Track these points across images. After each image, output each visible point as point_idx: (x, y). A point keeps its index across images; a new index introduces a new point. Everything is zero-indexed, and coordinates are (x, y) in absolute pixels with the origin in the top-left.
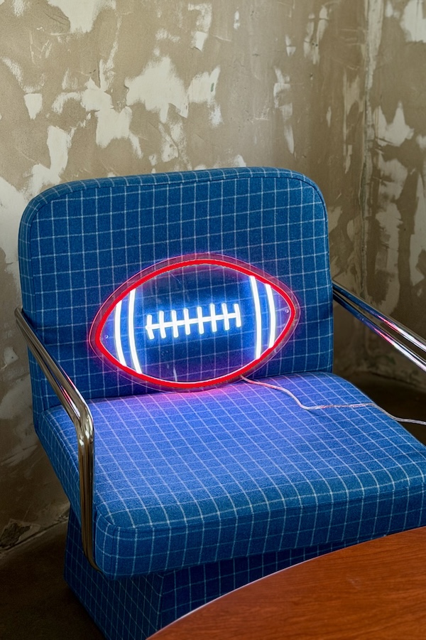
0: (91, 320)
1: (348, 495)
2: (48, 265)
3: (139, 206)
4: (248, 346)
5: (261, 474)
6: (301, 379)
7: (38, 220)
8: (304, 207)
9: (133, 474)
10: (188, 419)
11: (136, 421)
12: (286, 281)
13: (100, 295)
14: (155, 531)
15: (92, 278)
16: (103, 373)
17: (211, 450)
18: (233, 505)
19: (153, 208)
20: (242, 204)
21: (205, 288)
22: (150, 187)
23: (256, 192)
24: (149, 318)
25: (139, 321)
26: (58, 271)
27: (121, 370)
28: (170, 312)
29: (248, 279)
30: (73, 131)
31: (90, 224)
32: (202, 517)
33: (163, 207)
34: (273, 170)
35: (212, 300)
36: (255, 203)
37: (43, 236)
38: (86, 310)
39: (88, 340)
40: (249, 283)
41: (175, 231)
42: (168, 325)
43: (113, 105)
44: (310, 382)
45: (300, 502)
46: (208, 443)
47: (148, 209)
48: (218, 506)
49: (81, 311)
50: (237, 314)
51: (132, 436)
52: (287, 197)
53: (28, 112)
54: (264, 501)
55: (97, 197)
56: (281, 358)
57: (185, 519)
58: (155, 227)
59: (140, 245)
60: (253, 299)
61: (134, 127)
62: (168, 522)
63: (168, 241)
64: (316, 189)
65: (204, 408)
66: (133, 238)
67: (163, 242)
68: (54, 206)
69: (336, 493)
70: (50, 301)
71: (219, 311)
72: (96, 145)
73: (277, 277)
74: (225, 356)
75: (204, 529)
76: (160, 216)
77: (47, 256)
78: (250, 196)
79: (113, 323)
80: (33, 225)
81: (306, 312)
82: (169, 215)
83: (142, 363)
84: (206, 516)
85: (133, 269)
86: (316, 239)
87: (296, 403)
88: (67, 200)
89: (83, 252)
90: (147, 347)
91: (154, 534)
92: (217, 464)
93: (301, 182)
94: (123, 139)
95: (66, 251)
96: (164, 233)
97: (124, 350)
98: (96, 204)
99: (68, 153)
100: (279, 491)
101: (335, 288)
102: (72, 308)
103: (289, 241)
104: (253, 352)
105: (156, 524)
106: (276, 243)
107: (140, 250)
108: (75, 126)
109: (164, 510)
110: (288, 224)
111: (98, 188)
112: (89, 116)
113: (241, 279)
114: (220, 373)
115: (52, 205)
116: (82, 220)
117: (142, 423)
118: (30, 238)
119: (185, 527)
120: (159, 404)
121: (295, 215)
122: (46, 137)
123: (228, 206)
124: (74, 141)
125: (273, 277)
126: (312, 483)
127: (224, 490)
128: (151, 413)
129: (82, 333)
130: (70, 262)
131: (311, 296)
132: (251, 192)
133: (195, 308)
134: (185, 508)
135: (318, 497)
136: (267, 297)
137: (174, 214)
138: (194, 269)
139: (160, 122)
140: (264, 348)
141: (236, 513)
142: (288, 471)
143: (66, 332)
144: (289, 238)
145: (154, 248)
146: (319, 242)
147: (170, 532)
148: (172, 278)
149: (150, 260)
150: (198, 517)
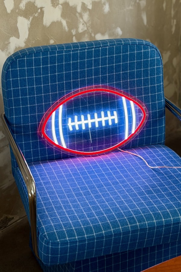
0: (39, 121)
1: (172, 221)
2: (16, 93)
3: (64, 61)
4: (121, 132)
5: (126, 208)
6: (149, 150)
7: (10, 70)
8: (150, 60)
9: (59, 208)
10: (89, 174)
11: (63, 175)
12: (141, 99)
13: (44, 108)
14: (70, 242)
15: (39, 100)
16: (46, 148)
17: (101, 193)
18: (111, 227)
19: (71, 62)
20: (118, 59)
21: (99, 103)
22: (70, 51)
23: (125, 53)
24: (70, 119)
25: (65, 122)
26: (22, 96)
27: (55, 146)
28: (80, 116)
29: (121, 98)
30: (31, 19)
31: (38, 71)
32: (95, 234)
33: (76, 61)
34: (135, 40)
35: (102, 109)
36: (125, 58)
37: (13, 78)
38: (37, 116)
39: (38, 132)
40: (122, 101)
41: (83, 74)
42: (80, 123)
43: (52, 4)
44: (153, 151)
45: (147, 225)
46: (99, 188)
47: (69, 62)
48: (103, 228)
49: (34, 117)
50: (116, 117)
51: (60, 184)
52: (142, 55)
53: (6, 10)
54: (128, 225)
55: (41, 57)
56: (138, 138)
57: (86, 236)
58: (73, 72)
59: (65, 82)
60: (124, 109)
61: (63, 15)
62: (77, 237)
63: (79, 79)
64: (157, 50)
65: (98, 167)
66: (61, 78)
67: (76, 80)
68: (18, 62)
69: (166, 219)
70: (18, 111)
71: (106, 115)
72: (43, 26)
73: (136, 97)
74: (109, 138)
75: (95, 241)
76: (75, 66)
77: (15, 88)
78: (122, 55)
79: (51, 123)
80: (8, 72)
81: (151, 114)
82: (80, 66)
83: (66, 142)
84: (97, 234)
85: (61, 94)
86: (157, 77)
87: (145, 164)
88: (25, 58)
89: (35, 86)
90: (69, 134)
91: (69, 244)
92: (104, 202)
93: (149, 47)
94: (57, 22)
95: (25, 86)
96: (77, 75)
97: (57, 136)
98: (41, 61)
99: (29, 30)
100: (136, 219)
101: (166, 101)
102: (29, 115)
103: (142, 78)
104: (124, 135)
105: (70, 238)
106: (136, 79)
107: (65, 85)
108: (32, 16)
109: (75, 231)
110: (142, 69)
111: (42, 52)
112: (39, 11)
113: (117, 98)
114: (107, 147)
115: (18, 61)
116: (34, 69)
117: (66, 176)
118: (7, 79)
119: (85, 240)
120: (75, 164)
121: (146, 64)
122: (16, 22)
123: (111, 60)
124: (32, 24)
125: (134, 97)
126: (153, 214)
127: (107, 218)
128: (71, 170)
129: (35, 128)
130: (28, 92)
131: (154, 106)
132: (123, 52)
133: (94, 114)
134: (86, 229)
135: (156, 222)
136: (131, 108)
137: (82, 65)
138: (93, 94)
139: (77, 12)
140: (129, 133)
141: (113, 232)
142: (141, 207)
143: (26, 128)
144: (142, 76)
145: (72, 83)
146: (158, 78)
147: (78, 242)
148: (81, 99)
149: (70, 89)
150: (93, 235)
